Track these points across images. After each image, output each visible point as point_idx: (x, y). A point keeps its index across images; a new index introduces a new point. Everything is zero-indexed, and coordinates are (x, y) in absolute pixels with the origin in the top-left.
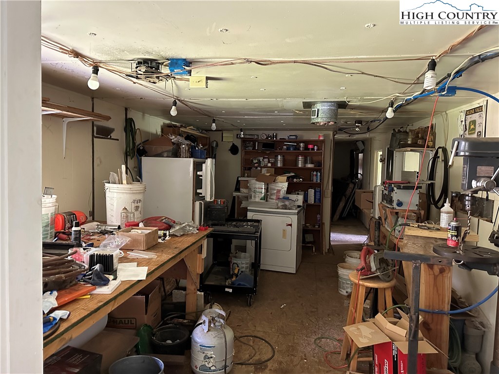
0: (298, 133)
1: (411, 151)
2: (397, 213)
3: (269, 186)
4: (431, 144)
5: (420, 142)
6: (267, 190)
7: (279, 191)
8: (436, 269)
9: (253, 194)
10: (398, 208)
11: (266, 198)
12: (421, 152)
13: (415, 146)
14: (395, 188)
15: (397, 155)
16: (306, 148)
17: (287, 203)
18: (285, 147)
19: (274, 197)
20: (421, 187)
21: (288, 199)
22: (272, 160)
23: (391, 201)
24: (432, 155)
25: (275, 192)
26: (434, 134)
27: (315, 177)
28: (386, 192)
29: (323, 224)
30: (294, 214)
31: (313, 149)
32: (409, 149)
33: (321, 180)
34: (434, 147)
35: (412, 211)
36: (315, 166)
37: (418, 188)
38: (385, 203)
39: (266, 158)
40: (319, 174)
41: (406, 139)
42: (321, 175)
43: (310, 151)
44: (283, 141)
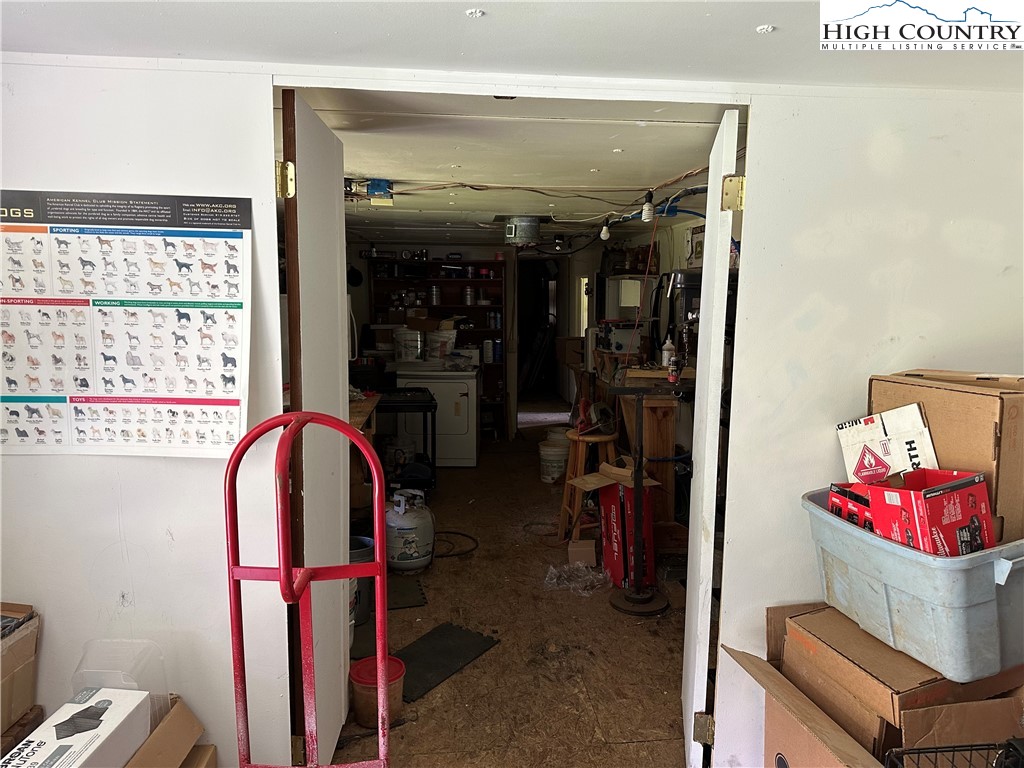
0: (462, 249)
1: (630, 278)
2: (616, 359)
3: (427, 336)
4: (654, 269)
5: (640, 266)
6: (424, 342)
7: (444, 344)
8: (660, 413)
9: (403, 351)
10: (617, 352)
11: (423, 356)
12: (642, 281)
13: (635, 272)
14: (613, 328)
15: (610, 284)
16: (477, 274)
17: (459, 361)
18: (443, 273)
19: (438, 354)
20: (642, 326)
21: (458, 355)
22: (422, 294)
23: (608, 345)
24: (655, 285)
25: (439, 345)
26: (657, 255)
27: (492, 322)
28: (603, 335)
29: (508, 394)
30: (471, 377)
31: (488, 276)
32: (628, 276)
33: (502, 324)
34: (657, 273)
35: (634, 355)
36: (492, 304)
37: (640, 325)
38: (601, 349)
39: (412, 291)
40: (499, 316)
41: (623, 262)
42: (501, 318)
43: (484, 279)
44: (438, 263)
